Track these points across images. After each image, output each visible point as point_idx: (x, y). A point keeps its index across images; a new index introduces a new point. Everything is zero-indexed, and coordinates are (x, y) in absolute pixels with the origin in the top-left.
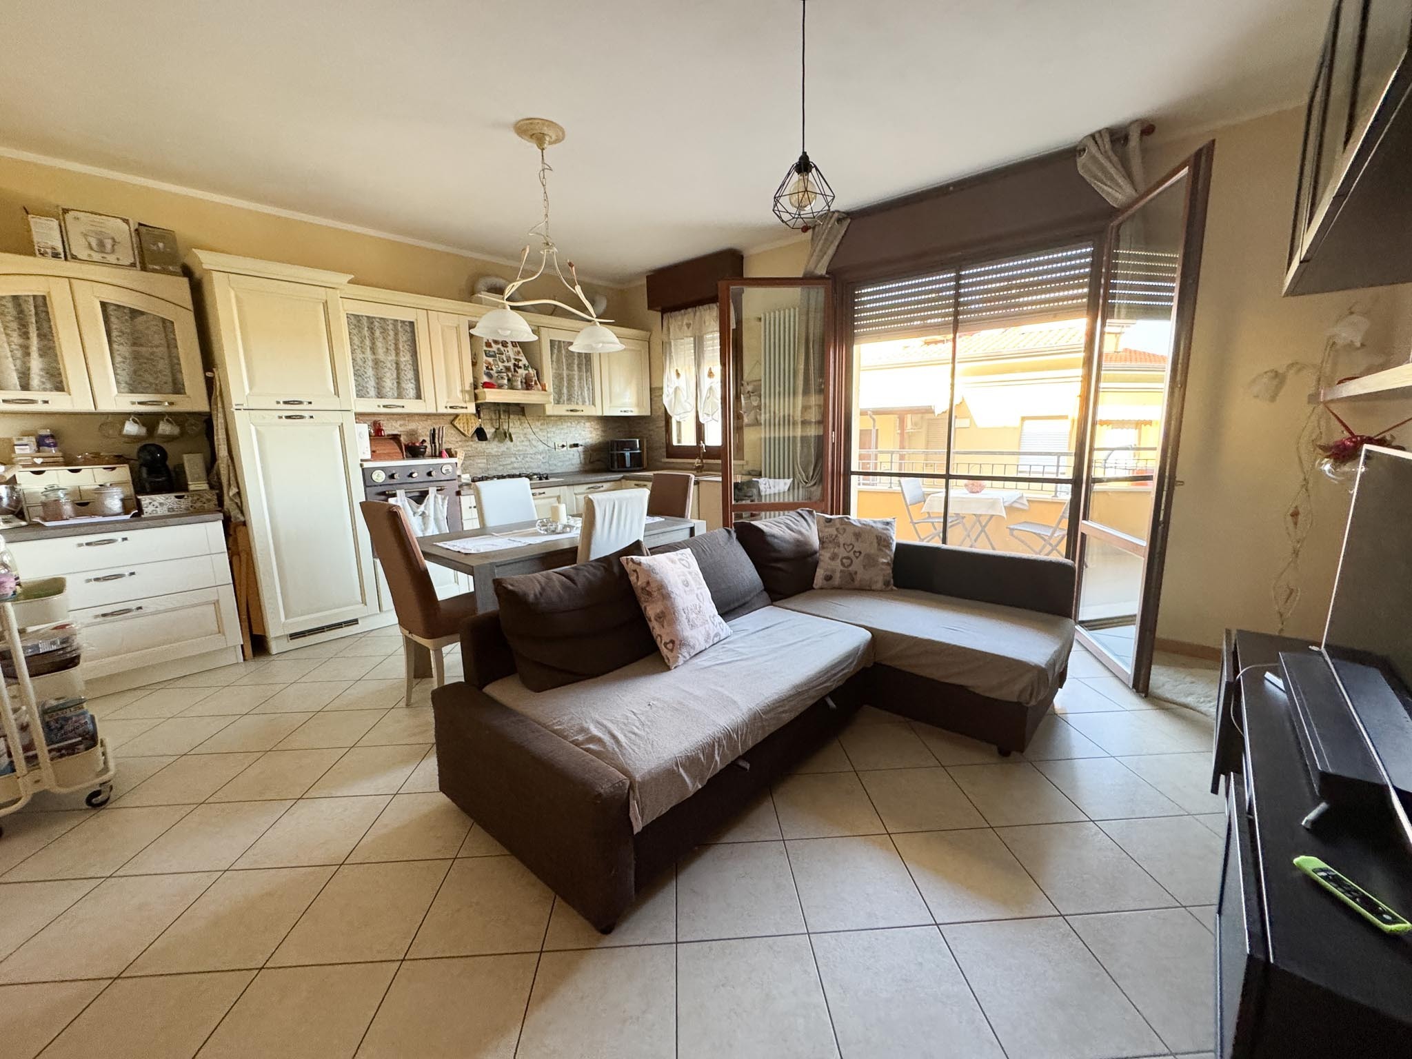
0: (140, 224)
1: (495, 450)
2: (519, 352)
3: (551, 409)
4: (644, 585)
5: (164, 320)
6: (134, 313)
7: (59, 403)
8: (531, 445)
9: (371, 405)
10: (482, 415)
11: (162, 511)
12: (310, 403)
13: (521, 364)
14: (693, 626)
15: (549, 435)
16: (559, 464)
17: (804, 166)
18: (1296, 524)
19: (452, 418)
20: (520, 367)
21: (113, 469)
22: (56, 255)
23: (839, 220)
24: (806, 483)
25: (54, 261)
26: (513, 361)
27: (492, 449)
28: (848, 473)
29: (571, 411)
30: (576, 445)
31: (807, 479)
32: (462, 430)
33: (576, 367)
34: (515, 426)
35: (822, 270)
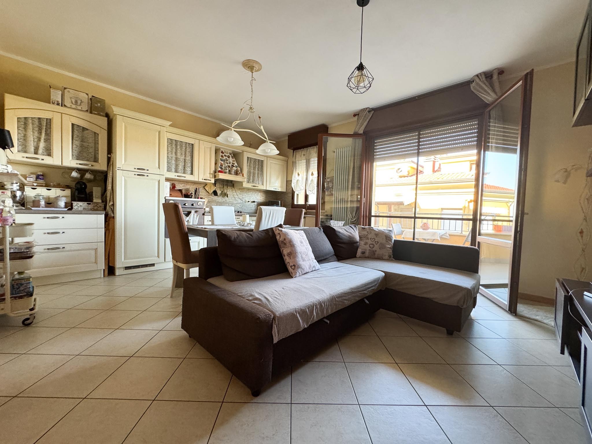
0: (93, 96)
1: (221, 200)
2: (234, 161)
3: (245, 185)
4: (283, 240)
5: (95, 133)
6: (84, 129)
7: (48, 161)
8: (235, 200)
9: (172, 175)
10: (216, 186)
11: (80, 209)
12: (148, 170)
13: (234, 165)
14: (304, 260)
15: (243, 196)
16: (246, 209)
17: (361, 67)
18: (582, 237)
19: (204, 185)
20: (234, 167)
21: (64, 190)
22: (58, 104)
23: (369, 112)
24: (352, 219)
25: (58, 107)
26: (231, 164)
27: (219, 200)
28: (370, 216)
29: (253, 186)
30: (254, 202)
31: (352, 217)
32: (208, 190)
33: (257, 169)
34: (229, 191)
35: (361, 131)
